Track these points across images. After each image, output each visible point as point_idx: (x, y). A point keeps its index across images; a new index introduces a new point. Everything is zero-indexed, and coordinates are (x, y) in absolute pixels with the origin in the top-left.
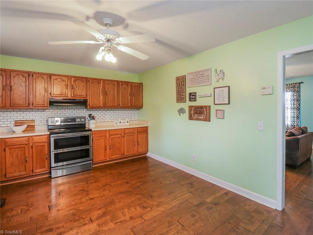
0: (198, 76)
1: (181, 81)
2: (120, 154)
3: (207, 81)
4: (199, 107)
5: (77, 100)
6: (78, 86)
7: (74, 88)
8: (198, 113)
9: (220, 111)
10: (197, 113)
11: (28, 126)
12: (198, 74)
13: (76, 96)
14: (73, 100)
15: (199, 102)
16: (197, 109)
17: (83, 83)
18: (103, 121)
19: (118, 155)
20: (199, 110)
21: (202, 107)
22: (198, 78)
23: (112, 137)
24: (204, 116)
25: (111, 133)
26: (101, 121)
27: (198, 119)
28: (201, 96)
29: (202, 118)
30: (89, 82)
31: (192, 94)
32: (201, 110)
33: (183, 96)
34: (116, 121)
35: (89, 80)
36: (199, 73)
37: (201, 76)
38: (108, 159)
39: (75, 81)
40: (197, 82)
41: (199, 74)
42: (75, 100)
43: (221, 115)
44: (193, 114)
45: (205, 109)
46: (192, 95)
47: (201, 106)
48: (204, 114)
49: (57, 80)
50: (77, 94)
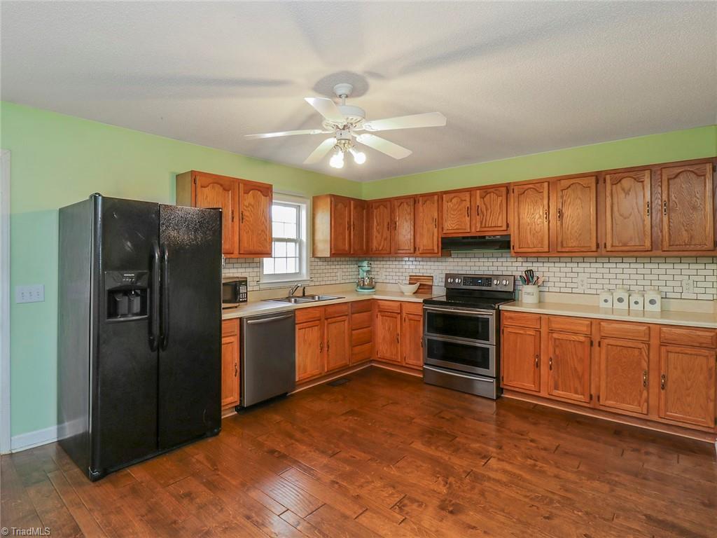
2: (582, 394)
5: (487, 238)
6: (489, 207)
7: (482, 212)
11: (421, 285)
13: (485, 229)
14: (480, 237)
17: (500, 199)
18: (570, 290)
19: (576, 393)
23: (555, 335)
25: (554, 326)
26: (562, 290)
30: (513, 192)
34: (606, 296)
35: (513, 189)
38: (543, 394)
39: (483, 198)
42: (484, 237)
49: (453, 201)
50: (487, 226)
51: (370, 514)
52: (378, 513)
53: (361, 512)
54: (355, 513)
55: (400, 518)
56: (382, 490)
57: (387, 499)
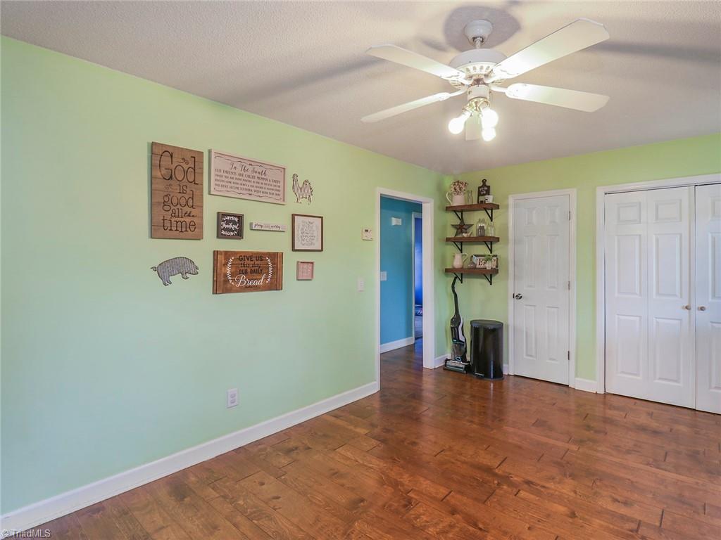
0: (249, 173)
1: (186, 167)
3: (273, 194)
4: (251, 257)
8: (249, 270)
9: (305, 266)
10: (245, 273)
12: (248, 167)
15: (251, 243)
16: (247, 262)
20: (252, 262)
21: (260, 257)
22: (247, 179)
24: (266, 279)
27: (250, 287)
28: (262, 226)
29: (260, 283)
31: (228, 218)
32: (259, 262)
33: (191, 219)
36: (251, 165)
37: (257, 175)
40: (245, 187)
41: (251, 168)
43: (306, 272)
44: (233, 275)
45: (269, 261)
46: (228, 222)
47: (258, 253)
48: (268, 274)
51: (438, 496)
52: (431, 498)
53: (448, 498)
54: (453, 496)
55: (411, 495)
56: (428, 522)
57: (421, 511)
